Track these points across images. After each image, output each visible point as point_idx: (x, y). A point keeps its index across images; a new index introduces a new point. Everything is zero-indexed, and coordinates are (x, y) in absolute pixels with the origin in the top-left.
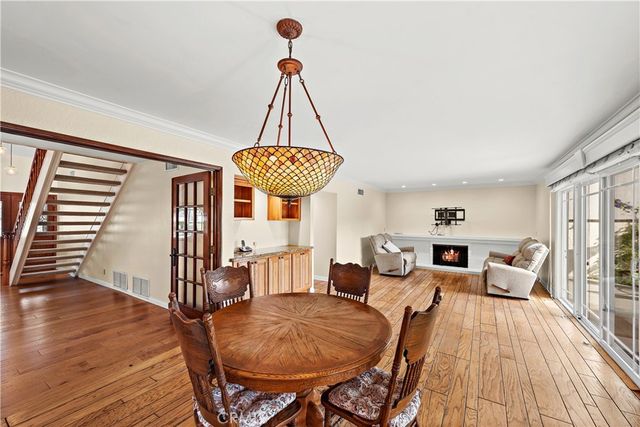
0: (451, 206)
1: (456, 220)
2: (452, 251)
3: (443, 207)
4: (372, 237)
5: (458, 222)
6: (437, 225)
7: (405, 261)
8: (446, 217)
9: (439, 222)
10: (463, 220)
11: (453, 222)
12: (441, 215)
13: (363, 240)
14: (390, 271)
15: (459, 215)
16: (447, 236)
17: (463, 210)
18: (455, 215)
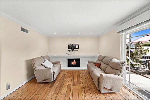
0: (74, 43)
1: (76, 49)
2: (74, 61)
3: (71, 44)
4: (33, 59)
5: (77, 50)
6: (69, 51)
7: (54, 72)
8: (72, 47)
9: (70, 50)
10: (78, 49)
11: (75, 50)
12: (70, 47)
13: (27, 61)
14: (44, 81)
15: (77, 47)
16: (73, 55)
17: (78, 45)
18: (75, 47)
